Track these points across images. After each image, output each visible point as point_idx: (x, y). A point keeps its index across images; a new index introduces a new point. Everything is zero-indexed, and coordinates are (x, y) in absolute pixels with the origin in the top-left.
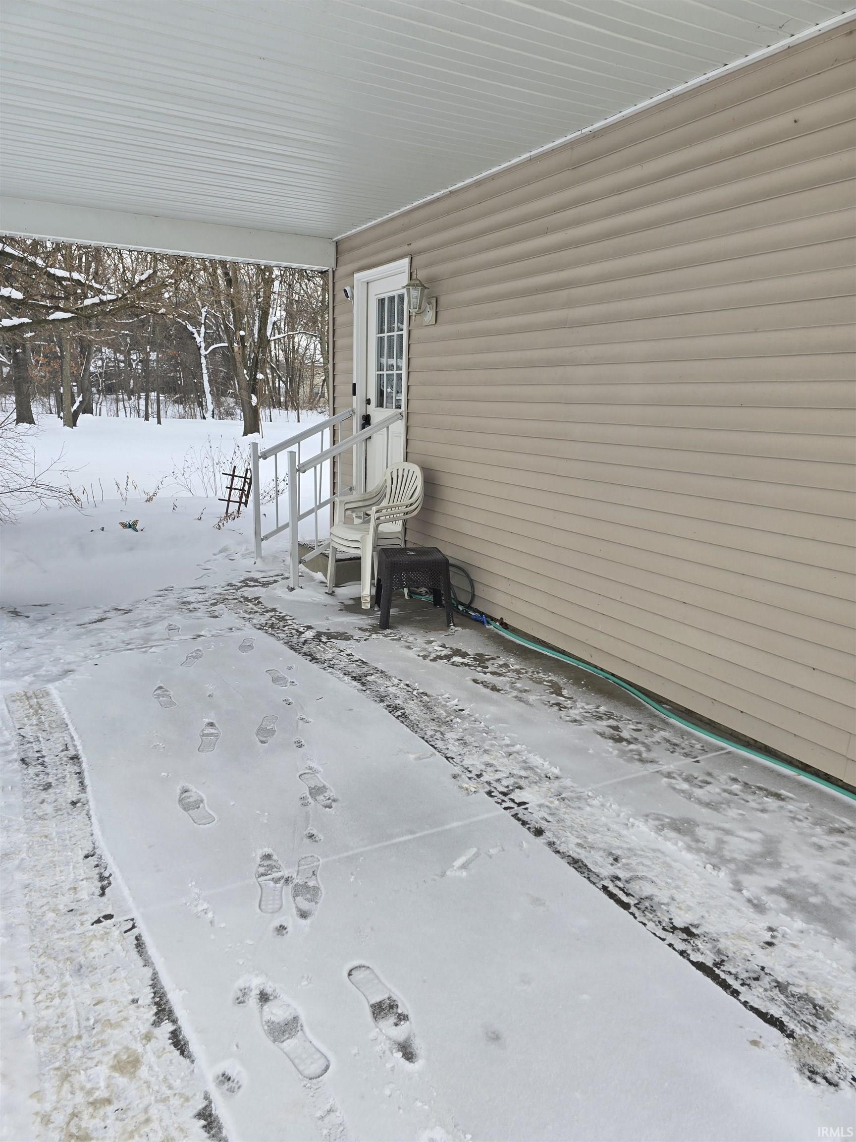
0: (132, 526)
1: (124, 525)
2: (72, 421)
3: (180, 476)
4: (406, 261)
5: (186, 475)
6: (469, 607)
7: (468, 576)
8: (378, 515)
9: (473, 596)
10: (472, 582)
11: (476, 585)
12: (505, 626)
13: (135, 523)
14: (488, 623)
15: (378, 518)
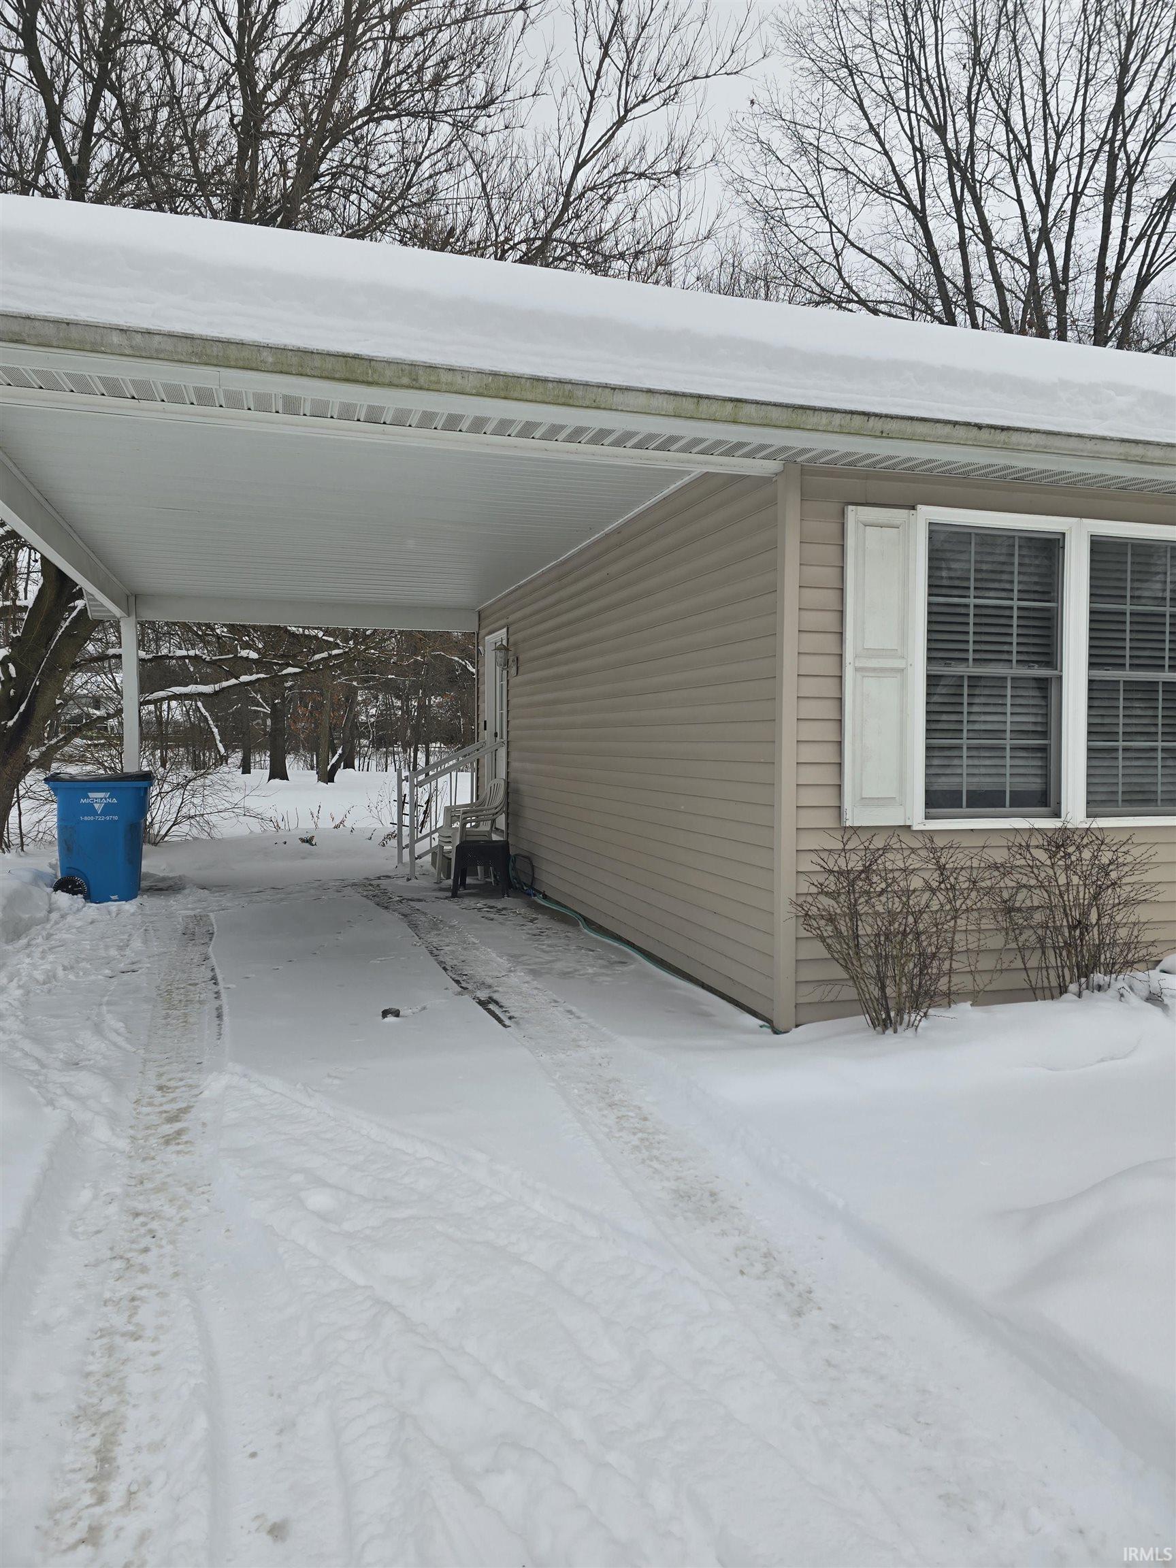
0: (309, 841)
1: (303, 841)
2: (328, 777)
3: (374, 809)
4: (505, 630)
5: (379, 808)
6: (531, 887)
7: (531, 863)
8: (464, 816)
9: (534, 878)
10: (533, 867)
11: (536, 870)
12: (545, 897)
13: (312, 838)
14: (535, 895)
15: (465, 818)
